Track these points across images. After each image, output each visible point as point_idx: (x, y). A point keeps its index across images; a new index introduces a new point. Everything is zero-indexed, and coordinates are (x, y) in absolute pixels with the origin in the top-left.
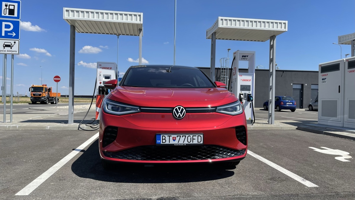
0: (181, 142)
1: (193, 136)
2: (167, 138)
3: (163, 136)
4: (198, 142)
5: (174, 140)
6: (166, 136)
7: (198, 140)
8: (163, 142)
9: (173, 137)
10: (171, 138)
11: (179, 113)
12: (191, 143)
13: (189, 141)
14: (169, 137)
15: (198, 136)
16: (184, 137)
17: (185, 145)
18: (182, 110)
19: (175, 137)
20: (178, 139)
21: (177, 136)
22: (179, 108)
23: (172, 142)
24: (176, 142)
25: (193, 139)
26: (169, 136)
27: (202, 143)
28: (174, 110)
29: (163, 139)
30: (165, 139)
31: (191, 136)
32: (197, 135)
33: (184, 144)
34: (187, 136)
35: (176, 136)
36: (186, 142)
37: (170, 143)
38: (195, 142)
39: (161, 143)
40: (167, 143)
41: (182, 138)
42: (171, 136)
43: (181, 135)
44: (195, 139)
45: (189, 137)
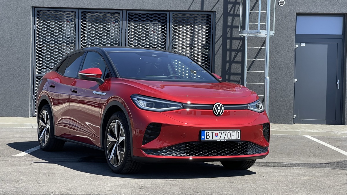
0: (222, 138)
1: (232, 132)
2: (211, 134)
3: (207, 132)
4: (236, 138)
5: (217, 136)
6: (210, 132)
7: (235, 136)
8: (207, 138)
9: (216, 133)
10: (214, 134)
11: (219, 110)
12: (231, 139)
13: (229, 137)
14: (212, 133)
15: (236, 132)
16: (225, 133)
18: (221, 107)
19: (218, 133)
20: (219, 135)
21: (219, 132)
22: (219, 105)
23: (215, 138)
24: (217, 139)
25: (232, 135)
26: (213, 132)
27: (239, 138)
28: (214, 107)
29: (207, 135)
30: (208, 135)
31: (231, 132)
32: (235, 131)
33: (225, 140)
34: (227, 132)
35: (218, 132)
36: (226, 138)
37: (213, 139)
38: (234, 138)
39: (206, 139)
40: (211, 139)
41: (223, 135)
42: (214, 132)
43: (223, 131)
44: (234, 135)
45: (229, 133)
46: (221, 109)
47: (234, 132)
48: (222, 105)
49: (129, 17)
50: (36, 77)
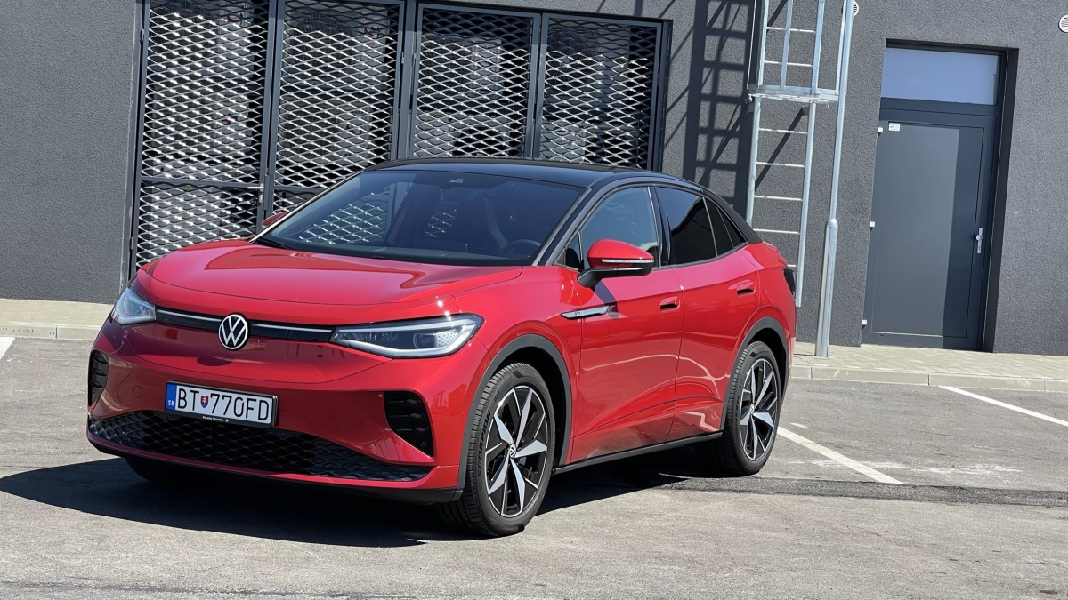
0: (219, 413)
1: (248, 400)
2: (190, 396)
3: (180, 390)
4: (260, 419)
5: (204, 405)
6: (188, 389)
7: (258, 411)
8: (179, 407)
9: (202, 397)
10: (198, 397)
11: (231, 334)
12: (243, 418)
13: (239, 412)
14: (193, 394)
15: (261, 401)
16: (227, 400)
17: (227, 421)
18: (241, 324)
19: (207, 398)
20: (212, 401)
21: (212, 395)
22: (234, 320)
23: (199, 410)
24: (207, 411)
25: (248, 408)
26: (195, 392)
27: (268, 421)
28: (222, 324)
29: (180, 398)
30: (184, 399)
31: (245, 398)
32: (258, 399)
33: (225, 419)
34: (235, 396)
35: (208, 393)
36: (231, 415)
37: (195, 411)
38: (253, 417)
39: (177, 408)
40: (189, 409)
41: (223, 403)
42: (198, 392)
43: (221, 394)
44: (252, 409)
45: (239, 401)
46: (236, 333)
47: (255, 400)
48: (246, 320)
49: (424, 22)
50: (142, 185)
